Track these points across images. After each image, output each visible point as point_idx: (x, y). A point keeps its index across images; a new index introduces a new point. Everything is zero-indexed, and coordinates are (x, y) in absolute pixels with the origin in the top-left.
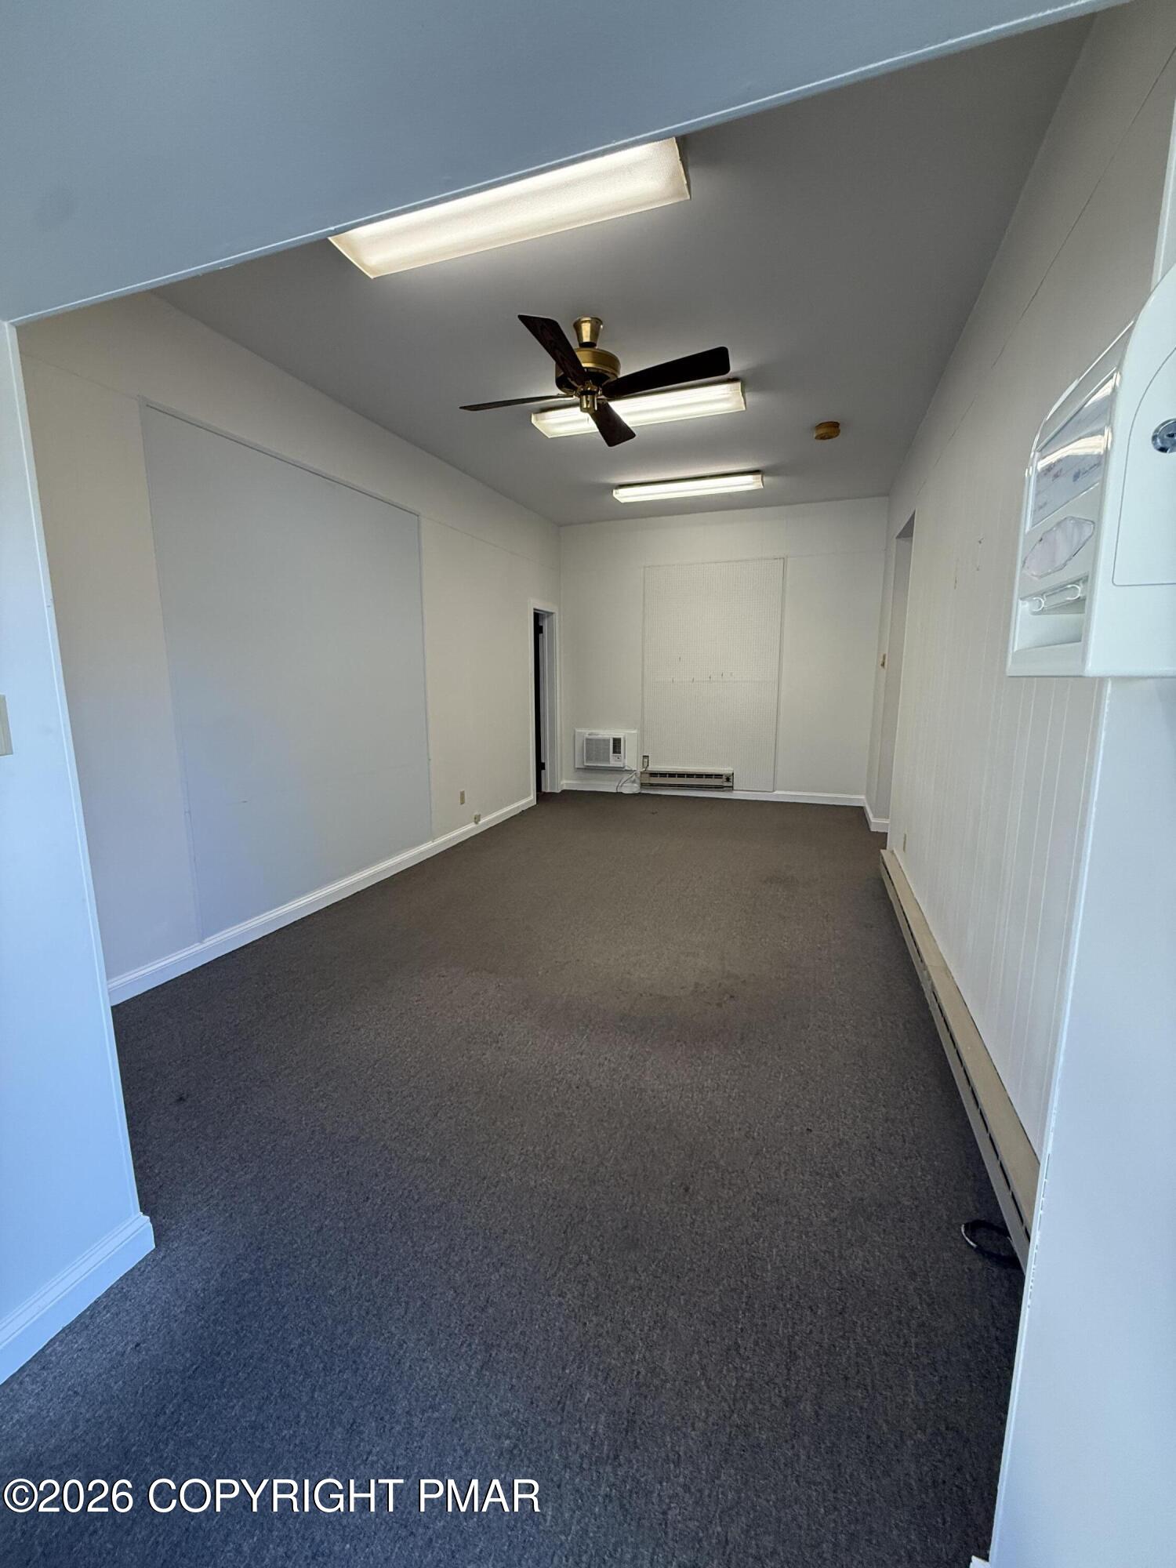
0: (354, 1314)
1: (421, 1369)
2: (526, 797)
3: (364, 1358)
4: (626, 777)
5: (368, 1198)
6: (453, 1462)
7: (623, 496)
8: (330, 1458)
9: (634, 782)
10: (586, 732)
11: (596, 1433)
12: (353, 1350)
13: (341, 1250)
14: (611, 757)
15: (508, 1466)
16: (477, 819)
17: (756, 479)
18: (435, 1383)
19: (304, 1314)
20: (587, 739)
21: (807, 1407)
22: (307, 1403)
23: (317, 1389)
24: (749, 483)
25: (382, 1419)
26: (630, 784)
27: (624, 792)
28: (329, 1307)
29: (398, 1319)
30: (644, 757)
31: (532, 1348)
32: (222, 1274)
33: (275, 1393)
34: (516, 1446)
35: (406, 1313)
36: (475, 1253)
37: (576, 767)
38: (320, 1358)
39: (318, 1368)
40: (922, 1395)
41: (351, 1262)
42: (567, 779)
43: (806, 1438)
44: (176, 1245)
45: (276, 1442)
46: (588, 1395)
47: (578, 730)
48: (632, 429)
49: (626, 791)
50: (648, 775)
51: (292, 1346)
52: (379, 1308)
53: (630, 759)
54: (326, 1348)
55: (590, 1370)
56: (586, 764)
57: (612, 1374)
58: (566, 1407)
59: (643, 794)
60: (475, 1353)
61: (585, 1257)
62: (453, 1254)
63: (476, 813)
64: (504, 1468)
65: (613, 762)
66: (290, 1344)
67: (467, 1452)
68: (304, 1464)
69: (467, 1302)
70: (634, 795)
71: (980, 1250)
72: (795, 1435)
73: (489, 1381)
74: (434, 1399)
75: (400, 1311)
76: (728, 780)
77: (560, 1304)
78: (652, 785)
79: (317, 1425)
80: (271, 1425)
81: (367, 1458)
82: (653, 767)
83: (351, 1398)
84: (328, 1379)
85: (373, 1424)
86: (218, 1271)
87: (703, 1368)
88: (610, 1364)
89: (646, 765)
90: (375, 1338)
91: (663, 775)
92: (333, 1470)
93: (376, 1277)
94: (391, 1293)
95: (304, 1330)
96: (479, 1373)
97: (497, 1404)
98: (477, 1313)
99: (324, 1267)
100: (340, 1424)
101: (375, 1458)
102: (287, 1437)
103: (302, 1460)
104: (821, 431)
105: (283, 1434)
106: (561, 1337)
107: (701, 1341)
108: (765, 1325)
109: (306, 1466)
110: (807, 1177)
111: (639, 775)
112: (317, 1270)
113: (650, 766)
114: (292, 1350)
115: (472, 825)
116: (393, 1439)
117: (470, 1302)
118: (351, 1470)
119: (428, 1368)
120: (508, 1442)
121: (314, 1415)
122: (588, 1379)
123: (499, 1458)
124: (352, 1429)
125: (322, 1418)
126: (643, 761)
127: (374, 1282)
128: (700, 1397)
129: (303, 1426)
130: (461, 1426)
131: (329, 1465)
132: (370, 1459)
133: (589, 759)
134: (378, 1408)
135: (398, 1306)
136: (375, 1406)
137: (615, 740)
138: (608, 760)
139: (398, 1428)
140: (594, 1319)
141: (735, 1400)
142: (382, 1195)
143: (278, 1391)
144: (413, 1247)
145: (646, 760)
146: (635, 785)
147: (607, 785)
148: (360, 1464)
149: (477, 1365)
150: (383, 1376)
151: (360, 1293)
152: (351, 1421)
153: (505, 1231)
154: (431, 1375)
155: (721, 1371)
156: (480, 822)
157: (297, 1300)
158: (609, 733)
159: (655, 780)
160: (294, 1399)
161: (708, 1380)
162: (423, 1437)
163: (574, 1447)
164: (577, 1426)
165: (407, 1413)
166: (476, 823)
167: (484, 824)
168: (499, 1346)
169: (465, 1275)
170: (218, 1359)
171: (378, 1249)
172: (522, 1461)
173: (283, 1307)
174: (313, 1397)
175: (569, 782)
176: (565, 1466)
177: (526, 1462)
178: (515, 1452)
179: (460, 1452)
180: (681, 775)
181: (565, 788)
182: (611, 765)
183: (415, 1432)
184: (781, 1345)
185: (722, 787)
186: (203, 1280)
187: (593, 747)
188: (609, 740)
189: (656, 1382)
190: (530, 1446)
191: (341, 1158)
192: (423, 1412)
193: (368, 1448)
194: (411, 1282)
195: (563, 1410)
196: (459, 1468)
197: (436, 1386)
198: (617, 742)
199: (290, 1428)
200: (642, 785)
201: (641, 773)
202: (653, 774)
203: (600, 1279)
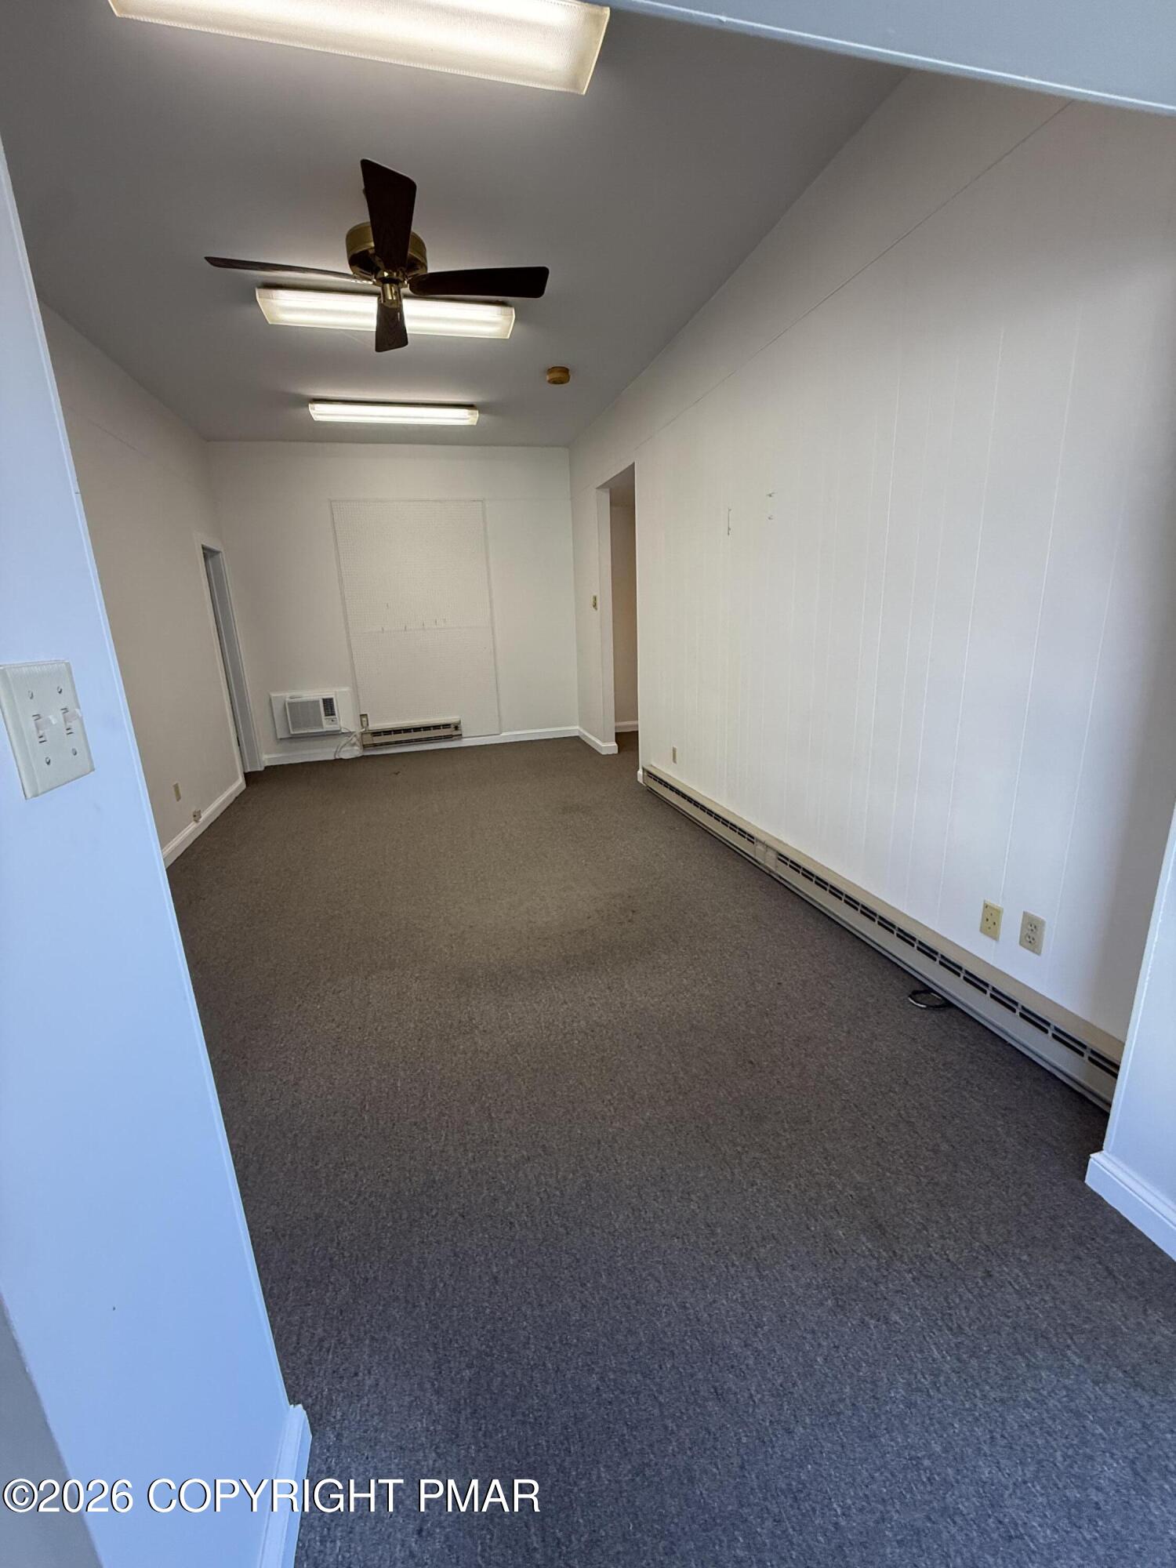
0: (618, 1317)
1: (719, 1309)
2: (234, 782)
3: (667, 1341)
4: (344, 740)
5: (511, 1223)
6: (812, 1346)
7: (321, 413)
8: (727, 1428)
9: (354, 744)
10: (287, 695)
11: (869, 1250)
12: (652, 1342)
13: (540, 1281)
14: (323, 720)
15: (845, 1315)
16: (196, 816)
17: (472, 414)
18: (740, 1310)
19: (573, 1353)
20: (289, 704)
21: (945, 1147)
22: (662, 1412)
23: (656, 1395)
24: (463, 418)
25: (732, 1367)
26: (349, 748)
27: (344, 757)
28: (588, 1330)
29: (659, 1291)
30: (362, 716)
31: (775, 1232)
32: (438, 1392)
33: (625, 1432)
34: (836, 1299)
35: (659, 1282)
36: (660, 1200)
37: (279, 737)
38: (631, 1372)
39: (638, 1380)
40: (980, 1101)
41: (562, 1283)
42: (267, 753)
43: (962, 1163)
44: (339, 1414)
45: (671, 1463)
46: (841, 1233)
47: (273, 695)
48: (408, 336)
49: (345, 755)
50: (369, 735)
51: (594, 1386)
52: (633, 1297)
53: (346, 720)
54: (626, 1361)
55: (824, 1216)
56: (292, 733)
57: (838, 1208)
58: (838, 1250)
59: (367, 756)
60: (742, 1266)
61: (739, 1149)
62: (643, 1213)
63: (194, 809)
64: (845, 1319)
65: (327, 726)
66: (589, 1386)
67: (813, 1332)
68: (713, 1453)
69: (695, 1238)
70: (356, 759)
71: (929, 1007)
72: (955, 1165)
73: (774, 1276)
74: (753, 1320)
75: (652, 1286)
76: (456, 728)
77: (759, 1190)
78: (375, 745)
79: (690, 1418)
80: (652, 1456)
81: (754, 1401)
82: (375, 725)
83: (692, 1376)
84: (658, 1380)
85: (731, 1376)
86: (428, 1395)
87: (878, 1164)
88: (830, 1203)
89: (365, 724)
90: (658, 1320)
91: (388, 732)
92: (739, 1433)
93: (601, 1276)
94: (630, 1278)
95: (589, 1366)
96: (761, 1277)
97: (797, 1286)
98: (712, 1240)
99: (542, 1306)
100: (706, 1400)
101: (759, 1396)
102: (676, 1449)
103: (708, 1452)
104: (556, 375)
105: (670, 1451)
106: (784, 1211)
107: (862, 1151)
108: (880, 1116)
109: (716, 1452)
110: (809, 1014)
111: (359, 736)
112: (537, 1313)
113: (370, 725)
114: (598, 1389)
115: (193, 826)
116: (757, 1373)
117: (698, 1237)
118: (751, 1420)
119: (723, 1304)
120: (829, 1302)
121: (678, 1414)
122: (828, 1223)
123: (835, 1315)
124: (719, 1395)
125: (687, 1410)
126: (361, 721)
127: (604, 1280)
128: (896, 1183)
129: (678, 1430)
130: (791, 1320)
131: (732, 1434)
132: (756, 1401)
133: (295, 725)
134: (721, 1363)
135: (647, 1282)
136: (716, 1363)
137: (325, 701)
138: (321, 725)
139: (751, 1362)
140: (790, 1183)
141: (912, 1170)
142: (523, 1212)
143: (625, 1428)
144: (603, 1231)
145: (364, 719)
146: (356, 748)
147: (323, 753)
148: (753, 1411)
149: (753, 1274)
150: (697, 1339)
151: (601, 1298)
152: (712, 1390)
153: (663, 1169)
154: (731, 1307)
155: (889, 1160)
156: (201, 820)
157: (550, 1349)
158: (315, 694)
159: (378, 740)
160: (648, 1420)
161: (889, 1170)
162: (774, 1351)
163: (868, 1269)
164: (856, 1256)
165: (746, 1346)
166: (197, 821)
167: (204, 822)
168: (752, 1248)
169: (671, 1222)
170: (533, 1459)
171: (574, 1255)
172: (850, 1304)
173: (544, 1364)
174: (661, 1404)
175: (274, 756)
176: (875, 1284)
177: (853, 1303)
178: (840, 1303)
179: (809, 1336)
180: (407, 730)
181: (267, 764)
182: (325, 730)
183: (765, 1353)
184: (899, 1121)
185: (451, 736)
186: (422, 1414)
187: (298, 711)
188: (316, 702)
189: (866, 1193)
190: (845, 1291)
191: (438, 1209)
192: (755, 1334)
193: (746, 1395)
194: (635, 1258)
195: (837, 1253)
196: (820, 1345)
197: (744, 1311)
198: (328, 704)
199: (671, 1442)
200: (365, 747)
201: (362, 734)
202: (376, 734)
203: (765, 1156)
